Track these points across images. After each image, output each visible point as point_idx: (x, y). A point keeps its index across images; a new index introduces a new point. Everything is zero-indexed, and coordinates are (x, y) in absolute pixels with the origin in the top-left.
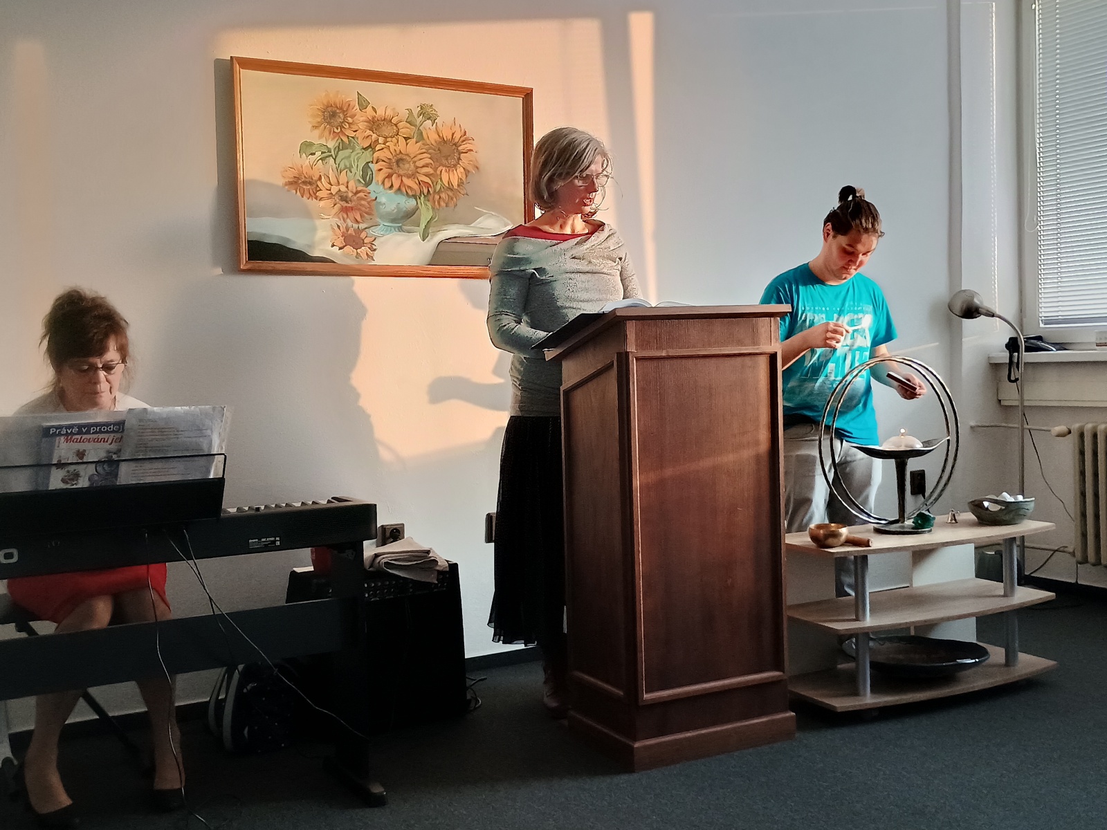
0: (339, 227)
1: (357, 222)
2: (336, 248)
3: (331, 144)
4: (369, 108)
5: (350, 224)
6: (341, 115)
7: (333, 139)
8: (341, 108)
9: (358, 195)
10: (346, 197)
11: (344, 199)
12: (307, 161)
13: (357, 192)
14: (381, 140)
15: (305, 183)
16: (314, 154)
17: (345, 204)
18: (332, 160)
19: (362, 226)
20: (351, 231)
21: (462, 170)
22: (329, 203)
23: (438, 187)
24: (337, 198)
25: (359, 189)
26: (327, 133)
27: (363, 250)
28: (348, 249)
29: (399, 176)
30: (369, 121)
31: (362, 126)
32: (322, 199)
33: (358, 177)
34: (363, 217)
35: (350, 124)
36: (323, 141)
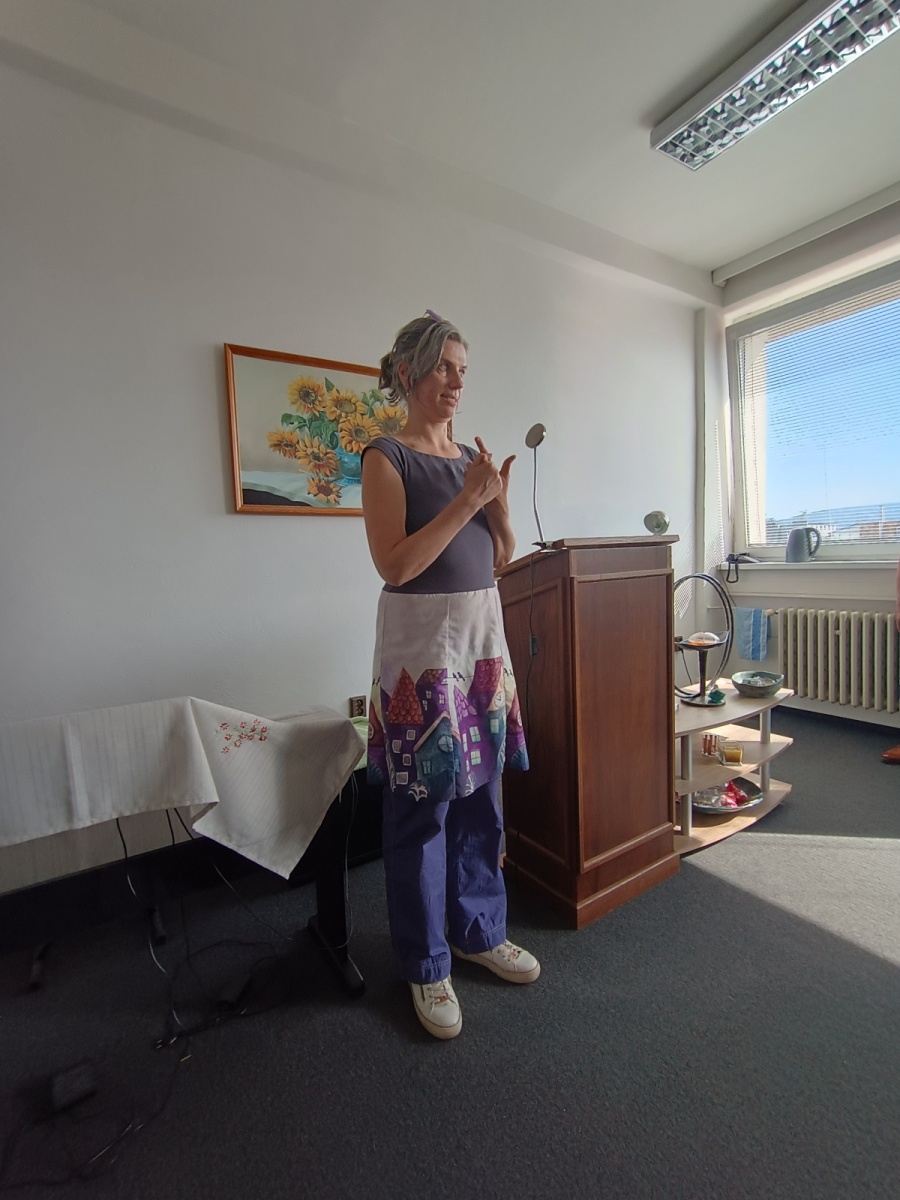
0: (313, 479)
1: (328, 476)
2: (311, 496)
3: (306, 416)
4: (334, 390)
5: (322, 477)
6: (313, 395)
7: (308, 411)
8: (313, 389)
9: (327, 456)
10: (319, 456)
11: (317, 458)
12: (287, 429)
13: (327, 453)
14: (343, 415)
15: (286, 445)
16: (292, 423)
17: (317, 462)
18: (306, 429)
19: (331, 479)
20: (323, 482)
22: (306, 461)
24: (311, 457)
25: (329, 451)
26: (302, 407)
27: (332, 497)
28: (321, 496)
29: (357, 442)
30: (334, 400)
31: (329, 403)
32: (299, 458)
33: (327, 442)
34: (331, 472)
35: (320, 402)
36: (300, 414)
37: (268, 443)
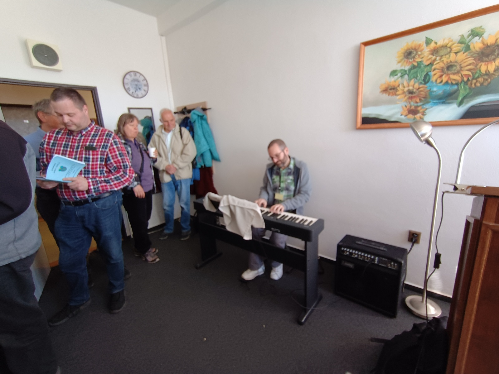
0: (406, 106)
1: (417, 103)
2: (403, 117)
3: (407, 68)
4: (433, 43)
5: (413, 104)
7: (409, 64)
8: (415, 49)
10: (413, 91)
12: (393, 79)
13: (419, 88)
14: (438, 58)
15: (391, 89)
16: (396, 75)
17: (411, 95)
18: (406, 76)
19: (420, 104)
20: (413, 107)
22: (403, 96)
23: (477, 75)
24: (407, 93)
25: (421, 86)
26: (405, 63)
27: (418, 116)
28: (411, 116)
29: (448, 75)
30: (431, 51)
31: (427, 54)
32: (398, 95)
33: (420, 81)
34: (420, 100)
35: (419, 55)
36: (403, 68)
37: (380, 90)
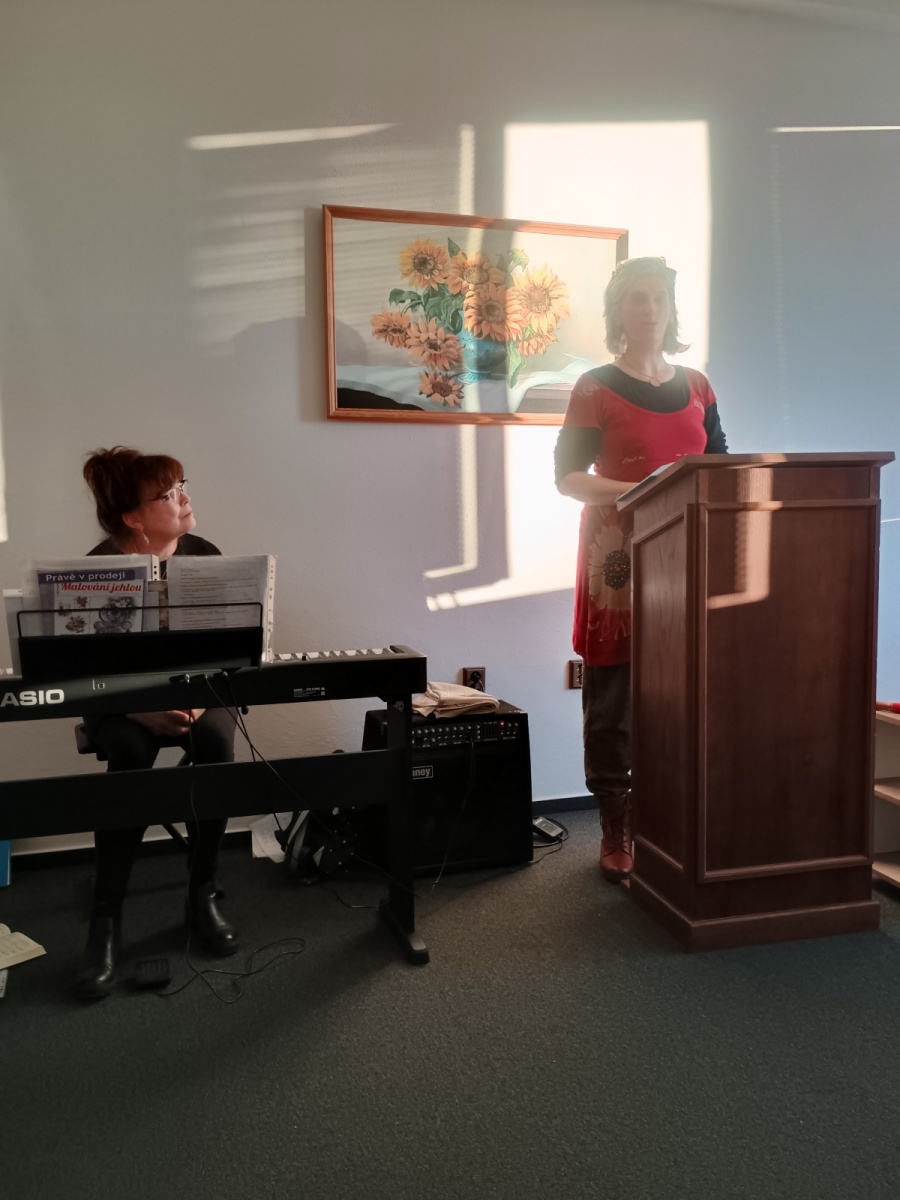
0: (427, 374)
1: (446, 369)
2: (424, 396)
3: (421, 292)
4: (460, 254)
5: (438, 371)
6: (432, 262)
7: (424, 285)
8: (432, 255)
9: (447, 342)
10: (436, 344)
11: (433, 346)
12: (396, 309)
13: (446, 340)
14: (471, 287)
15: (394, 331)
16: (403, 302)
17: (433, 351)
18: (421, 308)
19: (450, 373)
20: (439, 379)
21: (553, 316)
22: (419, 350)
23: (527, 335)
24: (426, 346)
25: (449, 335)
26: (417, 281)
27: (451, 398)
28: (437, 396)
29: (489, 322)
30: (460, 269)
31: (452, 272)
32: (410, 346)
33: (447, 325)
34: (451, 364)
35: (440, 271)
36: (413, 289)
37: (371, 329)
